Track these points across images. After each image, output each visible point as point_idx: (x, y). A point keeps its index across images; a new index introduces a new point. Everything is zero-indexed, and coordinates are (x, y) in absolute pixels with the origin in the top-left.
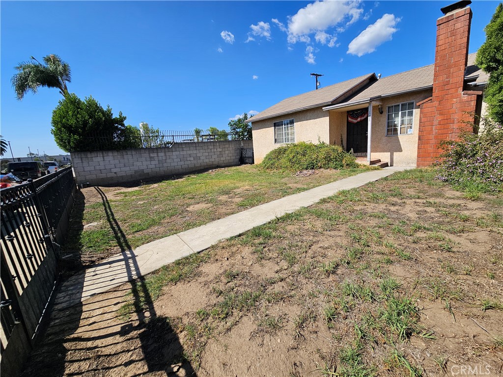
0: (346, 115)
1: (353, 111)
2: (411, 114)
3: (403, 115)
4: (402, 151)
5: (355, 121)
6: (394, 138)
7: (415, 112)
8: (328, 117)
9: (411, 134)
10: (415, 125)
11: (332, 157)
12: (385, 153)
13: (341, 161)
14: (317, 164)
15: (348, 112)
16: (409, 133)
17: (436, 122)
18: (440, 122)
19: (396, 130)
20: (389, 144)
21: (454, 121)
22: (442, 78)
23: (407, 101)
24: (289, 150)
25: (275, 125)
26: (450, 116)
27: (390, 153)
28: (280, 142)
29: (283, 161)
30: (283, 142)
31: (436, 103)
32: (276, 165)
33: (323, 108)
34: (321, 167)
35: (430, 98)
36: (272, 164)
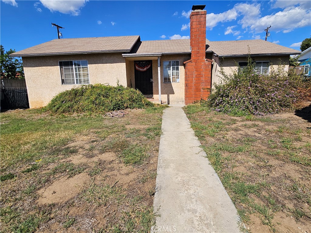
0: (133, 63)
1: (140, 61)
2: (177, 69)
3: (173, 69)
4: (174, 94)
5: (141, 70)
6: (169, 84)
7: (180, 68)
8: (125, 63)
9: (179, 82)
10: (180, 76)
11: (134, 98)
12: (164, 95)
13: (141, 101)
14: (123, 105)
15: (135, 62)
16: (177, 81)
17: (194, 76)
18: (196, 76)
19: (169, 79)
20: (166, 89)
21: (202, 76)
22: (196, 49)
23: (175, 60)
24: (88, 91)
25: (61, 64)
26: (201, 73)
27: (167, 95)
28: (70, 83)
29: (84, 102)
30: (74, 83)
31: (194, 63)
32: (75, 107)
33: (123, 55)
34: (127, 107)
35: (190, 60)
36: (69, 107)
